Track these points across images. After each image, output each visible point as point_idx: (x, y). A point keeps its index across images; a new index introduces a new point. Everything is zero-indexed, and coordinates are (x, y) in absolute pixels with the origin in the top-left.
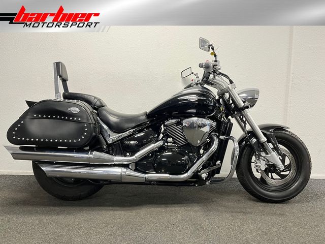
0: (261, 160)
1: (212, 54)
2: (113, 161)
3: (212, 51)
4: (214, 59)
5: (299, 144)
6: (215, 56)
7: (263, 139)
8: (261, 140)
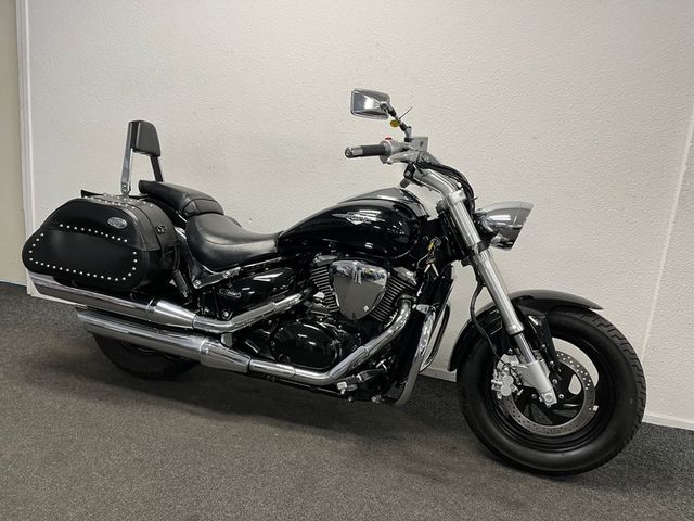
0: (503, 372)
1: (394, 124)
3: (393, 119)
4: (404, 135)
5: (616, 351)
6: (403, 128)
7: (514, 327)
8: (510, 328)
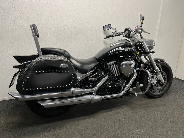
0: (154, 79)
2: (85, 92)
7: (157, 68)
